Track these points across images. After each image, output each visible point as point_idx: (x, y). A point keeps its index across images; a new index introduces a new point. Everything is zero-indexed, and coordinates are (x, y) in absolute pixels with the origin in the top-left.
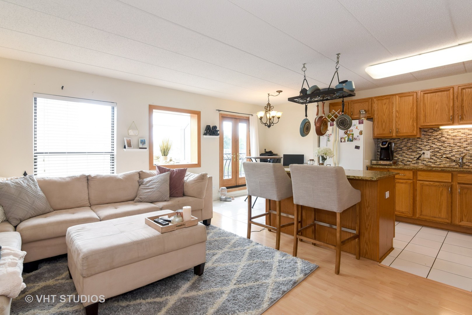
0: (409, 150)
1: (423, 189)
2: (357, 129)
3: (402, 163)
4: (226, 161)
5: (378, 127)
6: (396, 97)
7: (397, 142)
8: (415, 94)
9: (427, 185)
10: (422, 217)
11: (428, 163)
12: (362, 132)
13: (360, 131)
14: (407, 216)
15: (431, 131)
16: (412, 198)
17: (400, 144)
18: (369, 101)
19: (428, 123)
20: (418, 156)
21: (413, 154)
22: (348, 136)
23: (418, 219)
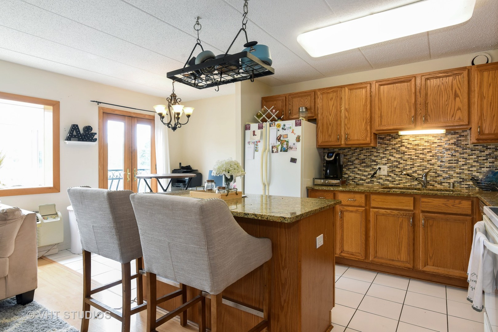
0: (362, 165)
1: (378, 221)
2: (293, 133)
3: (353, 183)
4: (111, 180)
5: (323, 132)
6: (345, 90)
7: (348, 153)
8: (368, 86)
9: (383, 215)
10: (376, 260)
11: (385, 182)
12: (299, 138)
13: (297, 136)
14: (358, 259)
15: (388, 138)
16: (364, 233)
17: (351, 156)
18: (311, 95)
19: (385, 126)
20: (372, 172)
21: (366, 170)
22: (282, 144)
23: (371, 263)
